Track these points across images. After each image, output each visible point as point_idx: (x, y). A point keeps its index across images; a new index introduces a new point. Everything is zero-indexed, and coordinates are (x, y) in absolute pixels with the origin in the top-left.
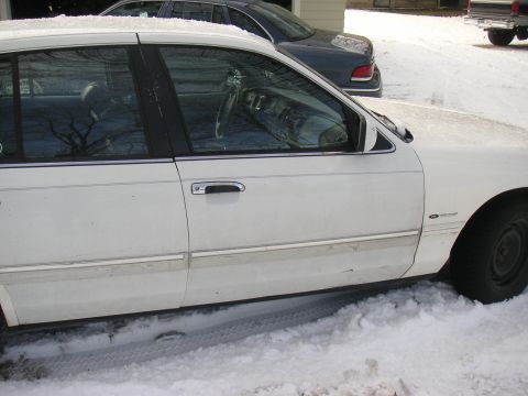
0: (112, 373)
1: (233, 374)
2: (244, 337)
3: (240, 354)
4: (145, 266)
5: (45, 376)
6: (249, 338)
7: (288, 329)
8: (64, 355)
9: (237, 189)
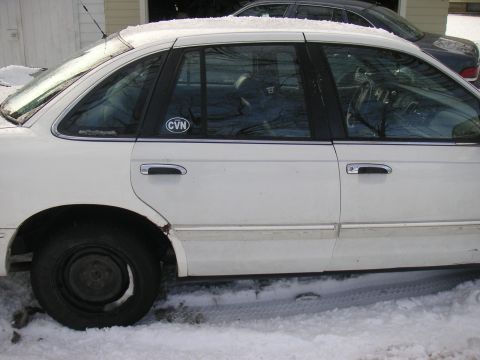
0: (260, 324)
1: (366, 333)
2: (374, 302)
3: (371, 316)
4: (301, 232)
5: (203, 322)
6: (378, 304)
7: (413, 298)
8: (218, 306)
9: (384, 171)
